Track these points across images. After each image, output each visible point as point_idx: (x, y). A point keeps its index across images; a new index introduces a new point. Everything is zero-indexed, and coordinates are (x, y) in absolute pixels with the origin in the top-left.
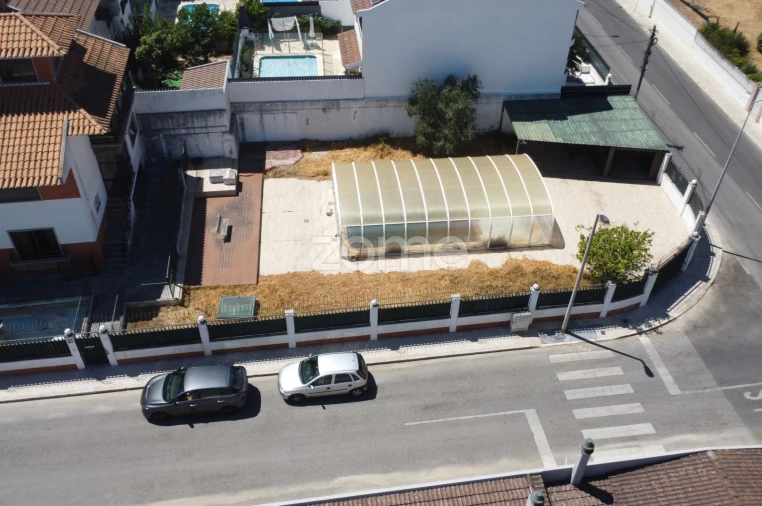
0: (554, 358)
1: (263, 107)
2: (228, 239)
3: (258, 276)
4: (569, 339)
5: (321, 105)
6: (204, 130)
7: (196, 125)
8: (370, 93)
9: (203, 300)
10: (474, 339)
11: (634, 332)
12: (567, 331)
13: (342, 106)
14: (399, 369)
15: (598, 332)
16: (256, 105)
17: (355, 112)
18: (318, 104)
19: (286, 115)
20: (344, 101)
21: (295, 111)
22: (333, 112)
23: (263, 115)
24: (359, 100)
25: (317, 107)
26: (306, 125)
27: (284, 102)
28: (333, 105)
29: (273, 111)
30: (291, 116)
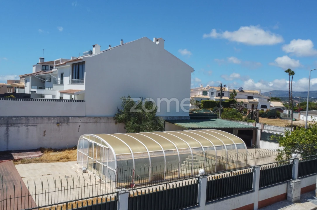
5: (56, 120)
8: (89, 113)
13: (70, 121)
16: (4, 119)
17: (80, 126)
18: (54, 119)
19: (29, 127)
20: (72, 117)
21: (35, 124)
22: (64, 126)
23: (9, 128)
24: (82, 117)
25: (53, 121)
26: (43, 136)
27: (28, 117)
28: (64, 120)
29: (17, 124)
30: (31, 128)
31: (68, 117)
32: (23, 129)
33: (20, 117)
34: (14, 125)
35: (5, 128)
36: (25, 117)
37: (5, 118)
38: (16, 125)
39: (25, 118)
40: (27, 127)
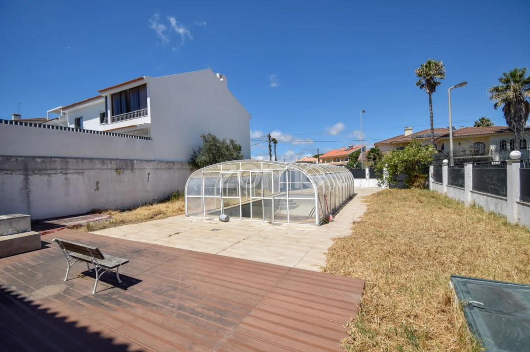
1: (30, 164)
5: (114, 165)
8: (159, 156)
13: (136, 166)
16: (17, 160)
17: (149, 174)
18: (111, 162)
19: (68, 176)
20: (138, 161)
21: (80, 171)
22: (127, 175)
23: (30, 177)
24: (151, 161)
25: (110, 167)
26: (95, 190)
27: (65, 158)
28: (127, 165)
29: (46, 170)
30: (73, 177)
31: (132, 161)
32: (58, 179)
33: (51, 158)
34: (40, 171)
35: (22, 177)
36: (60, 158)
37: (20, 159)
38: (43, 172)
39: (59, 160)
40: (64, 176)
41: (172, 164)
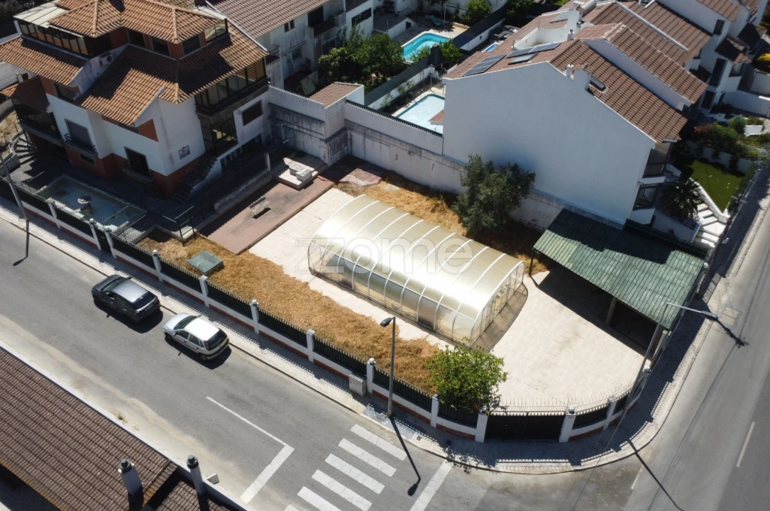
0: (357, 429)
1: (367, 132)
2: (256, 217)
3: (246, 250)
4: (387, 425)
5: (408, 148)
6: (309, 132)
7: (304, 126)
9: (199, 247)
10: (318, 376)
11: (445, 455)
12: (392, 418)
13: (423, 155)
14: (249, 363)
15: (416, 434)
16: (361, 128)
17: (433, 165)
18: (406, 145)
19: (382, 145)
20: (425, 151)
21: (388, 144)
22: (416, 157)
23: (366, 139)
24: (437, 155)
25: (405, 147)
26: (395, 160)
27: (381, 133)
28: (417, 151)
30: (385, 147)
31: (421, 149)
32: (377, 144)
33: (375, 131)
34: (371, 137)
35: (363, 138)
36: (379, 132)
37: (363, 127)
39: (379, 134)
40: (380, 144)
41: (457, 166)
